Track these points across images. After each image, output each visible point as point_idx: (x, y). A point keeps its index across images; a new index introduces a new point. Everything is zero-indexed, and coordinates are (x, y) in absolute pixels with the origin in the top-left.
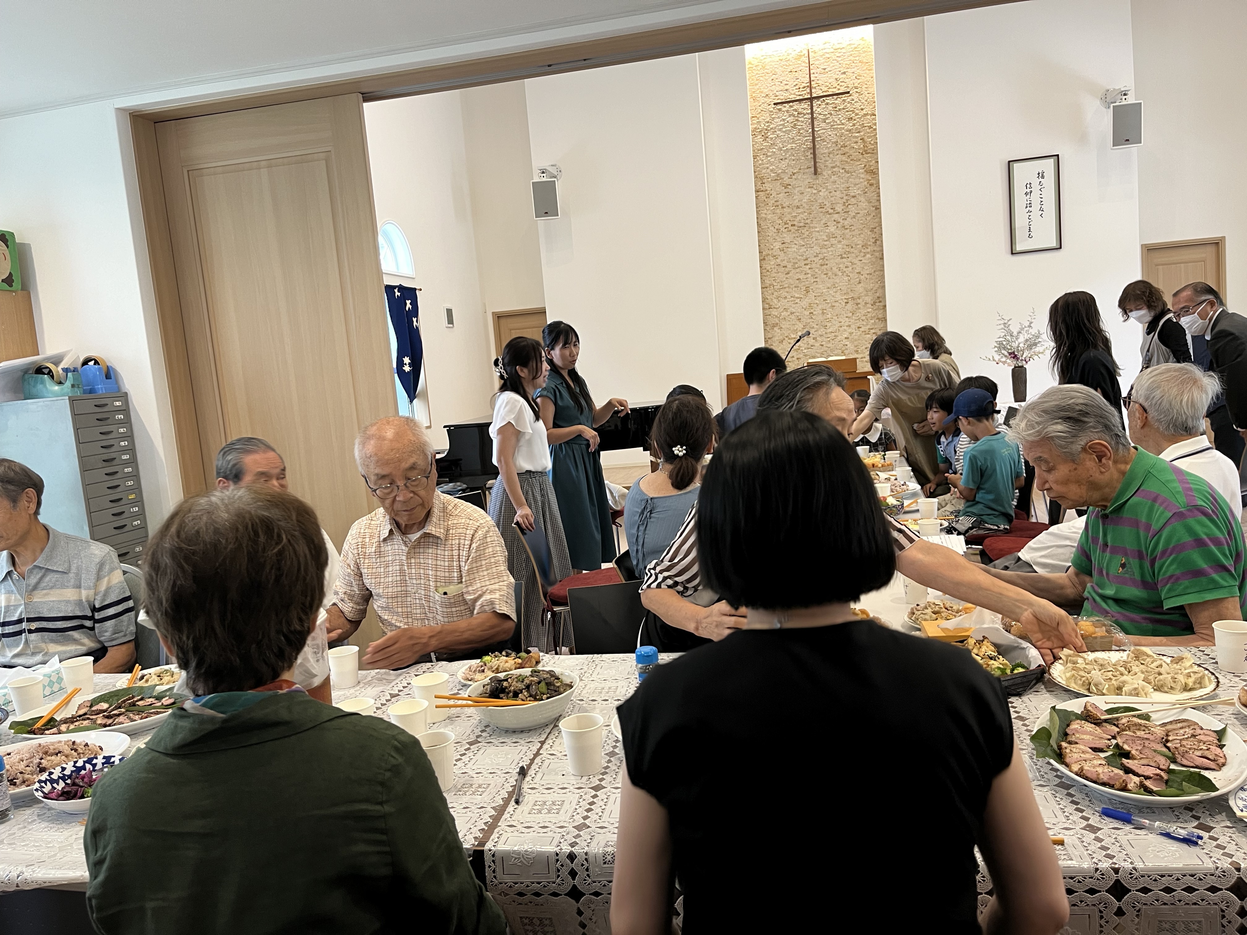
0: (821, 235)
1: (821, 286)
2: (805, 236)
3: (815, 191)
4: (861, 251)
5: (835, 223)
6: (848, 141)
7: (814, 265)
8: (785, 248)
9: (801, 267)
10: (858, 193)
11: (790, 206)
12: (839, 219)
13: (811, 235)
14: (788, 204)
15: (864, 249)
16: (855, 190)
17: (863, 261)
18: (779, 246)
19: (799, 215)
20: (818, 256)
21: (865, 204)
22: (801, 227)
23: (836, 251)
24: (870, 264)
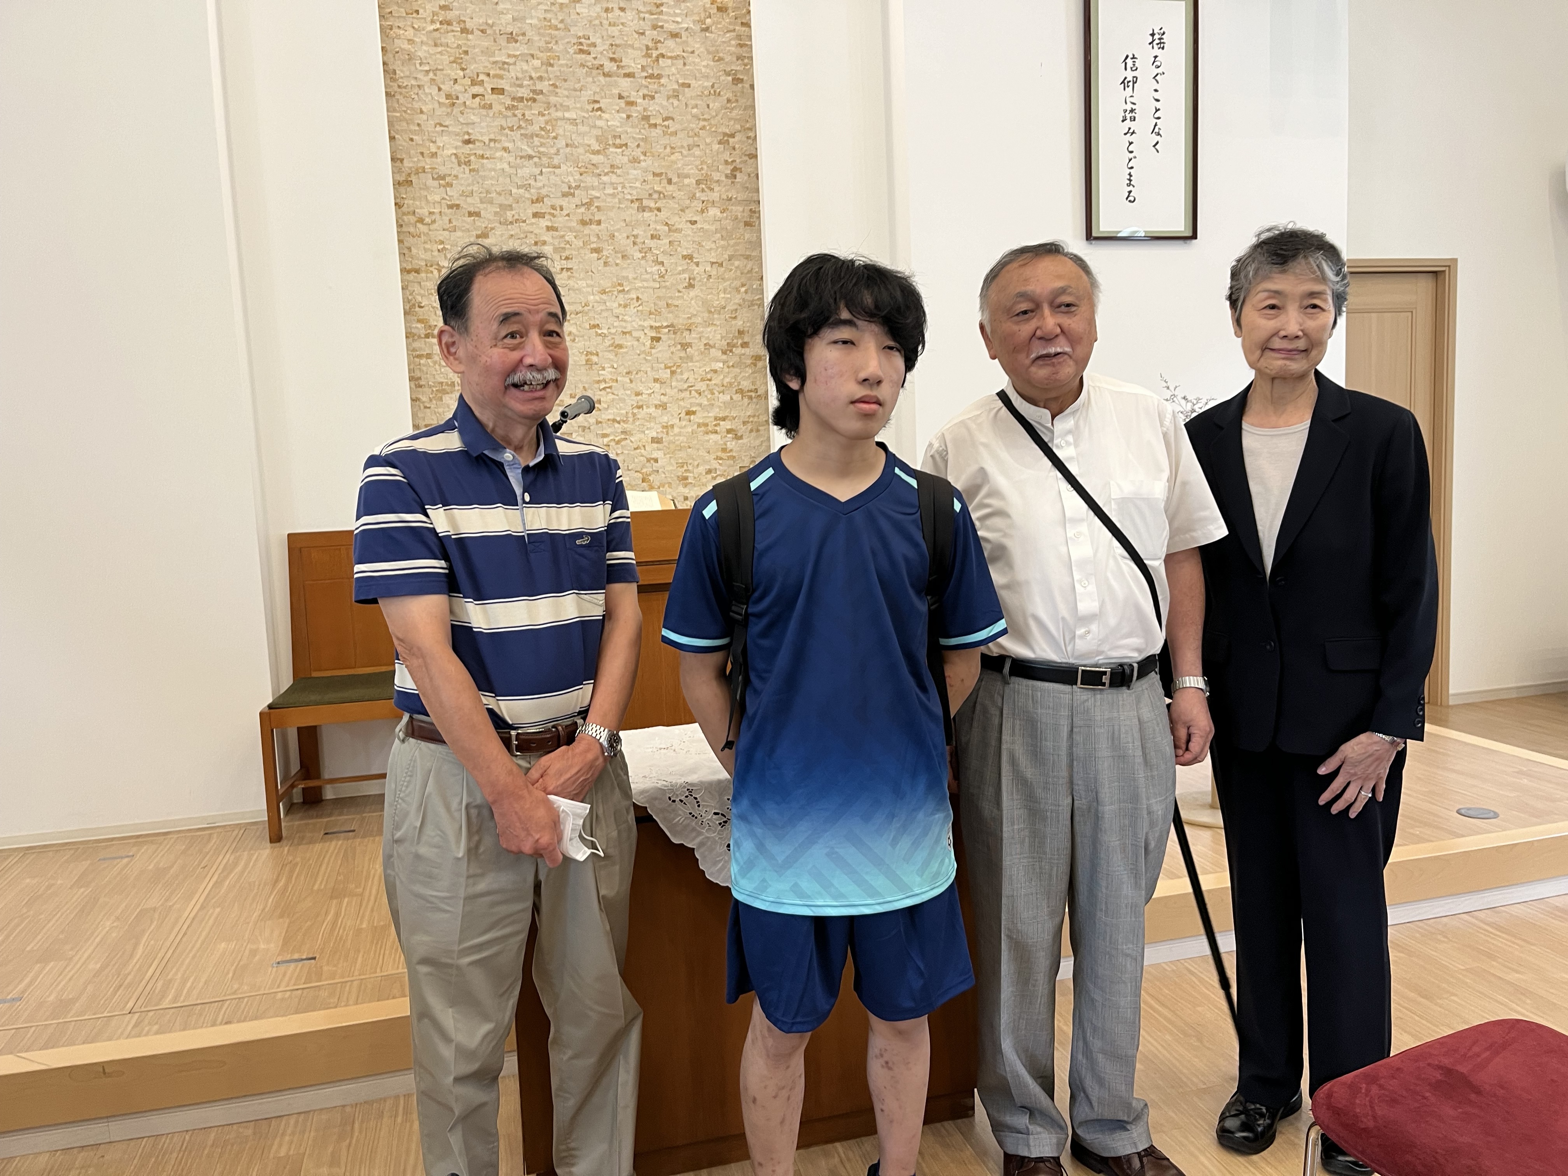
0: (583, 134)
1: (582, 284)
2: (536, 128)
4: (693, 197)
5: (622, 103)
7: (560, 221)
8: (472, 158)
9: (524, 221)
10: (686, 26)
11: (488, 32)
12: (634, 93)
13: (553, 130)
14: (481, 21)
15: (703, 191)
16: (676, 15)
17: (699, 226)
18: (456, 148)
19: (515, 64)
20: (573, 195)
21: (704, 63)
22: (521, 99)
23: (623, 187)
24: (719, 235)
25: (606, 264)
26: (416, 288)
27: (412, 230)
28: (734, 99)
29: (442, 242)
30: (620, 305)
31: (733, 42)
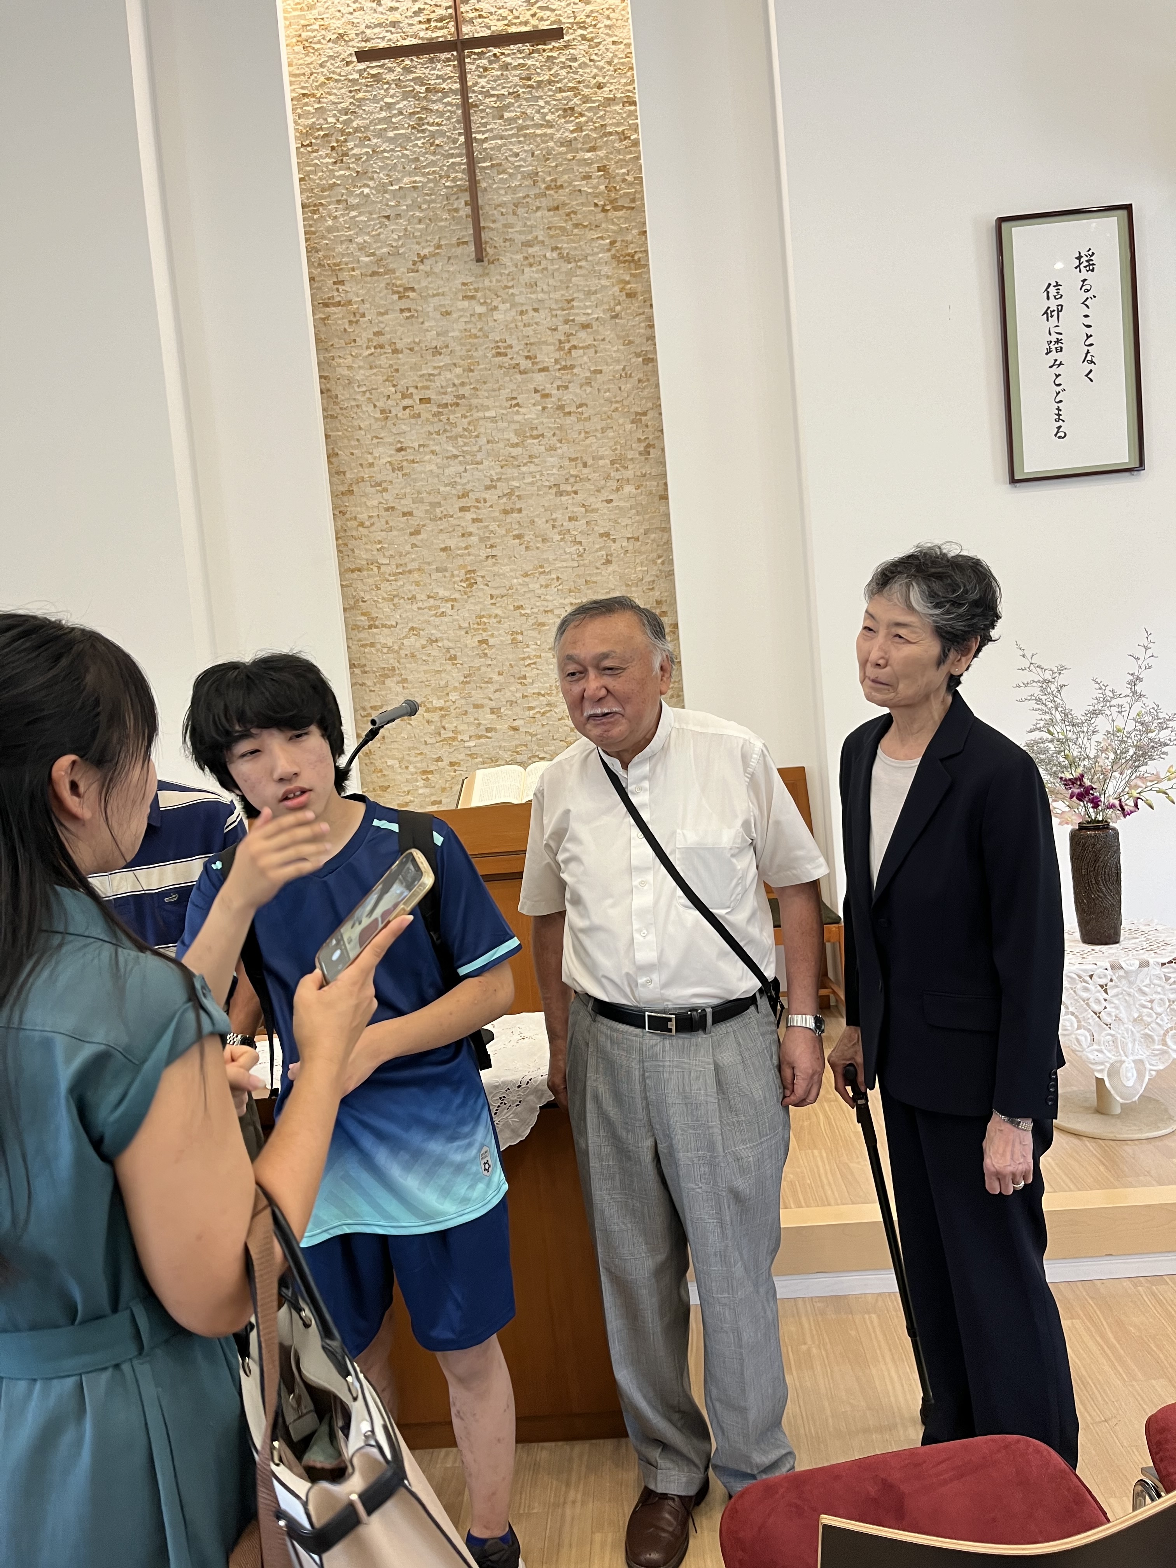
0: (503, 430)
1: (507, 569)
2: (460, 429)
3: (480, 309)
4: (608, 477)
5: (537, 397)
6: (564, 172)
7: (484, 513)
8: (405, 463)
9: (452, 516)
10: (596, 316)
11: (416, 349)
12: (548, 386)
13: (475, 430)
14: (409, 341)
15: (617, 470)
16: (587, 307)
17: (614, 504)
18: (391, 456)
19: (440, 374)
20: (495, 487)
21: (615, 348)
22: (446, 405)
23: (542, 475)
24: (634, 511)
25: (527, 548)
26: (359, 585)
27: (354, 533)
28: (645, 379)
29: (380, 542)
30: (541, 586)
31: (643, 325)
